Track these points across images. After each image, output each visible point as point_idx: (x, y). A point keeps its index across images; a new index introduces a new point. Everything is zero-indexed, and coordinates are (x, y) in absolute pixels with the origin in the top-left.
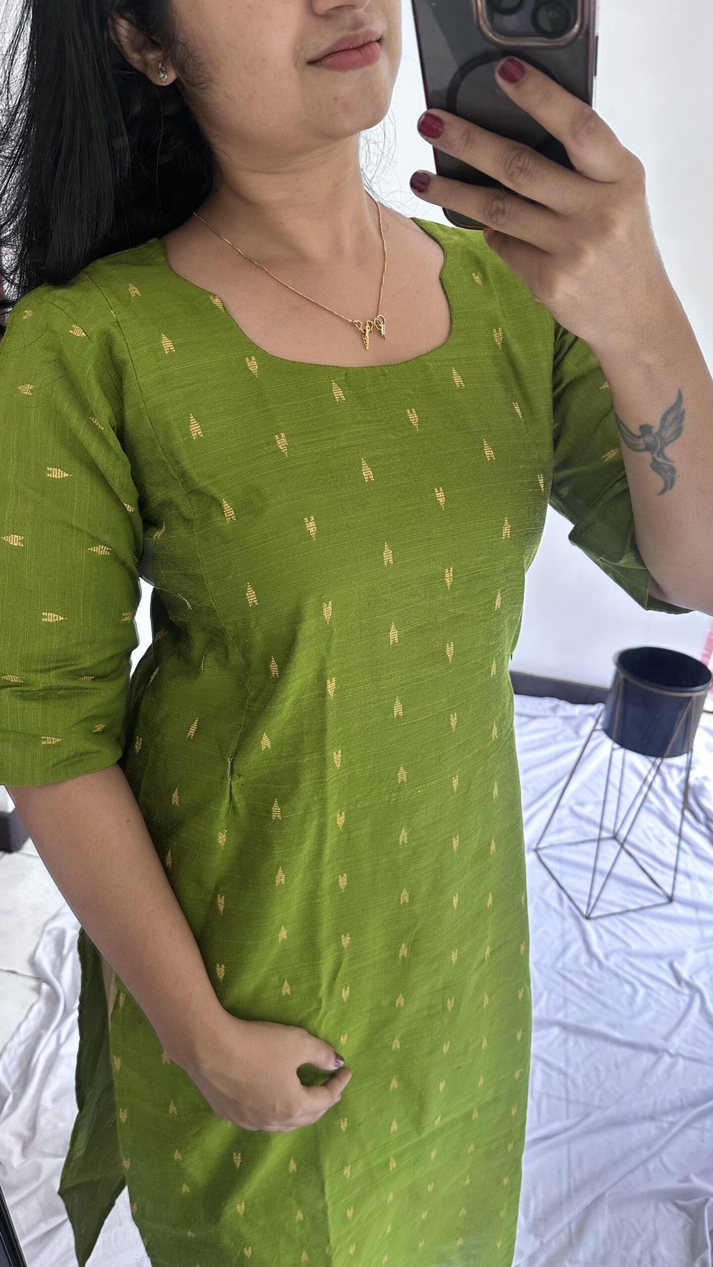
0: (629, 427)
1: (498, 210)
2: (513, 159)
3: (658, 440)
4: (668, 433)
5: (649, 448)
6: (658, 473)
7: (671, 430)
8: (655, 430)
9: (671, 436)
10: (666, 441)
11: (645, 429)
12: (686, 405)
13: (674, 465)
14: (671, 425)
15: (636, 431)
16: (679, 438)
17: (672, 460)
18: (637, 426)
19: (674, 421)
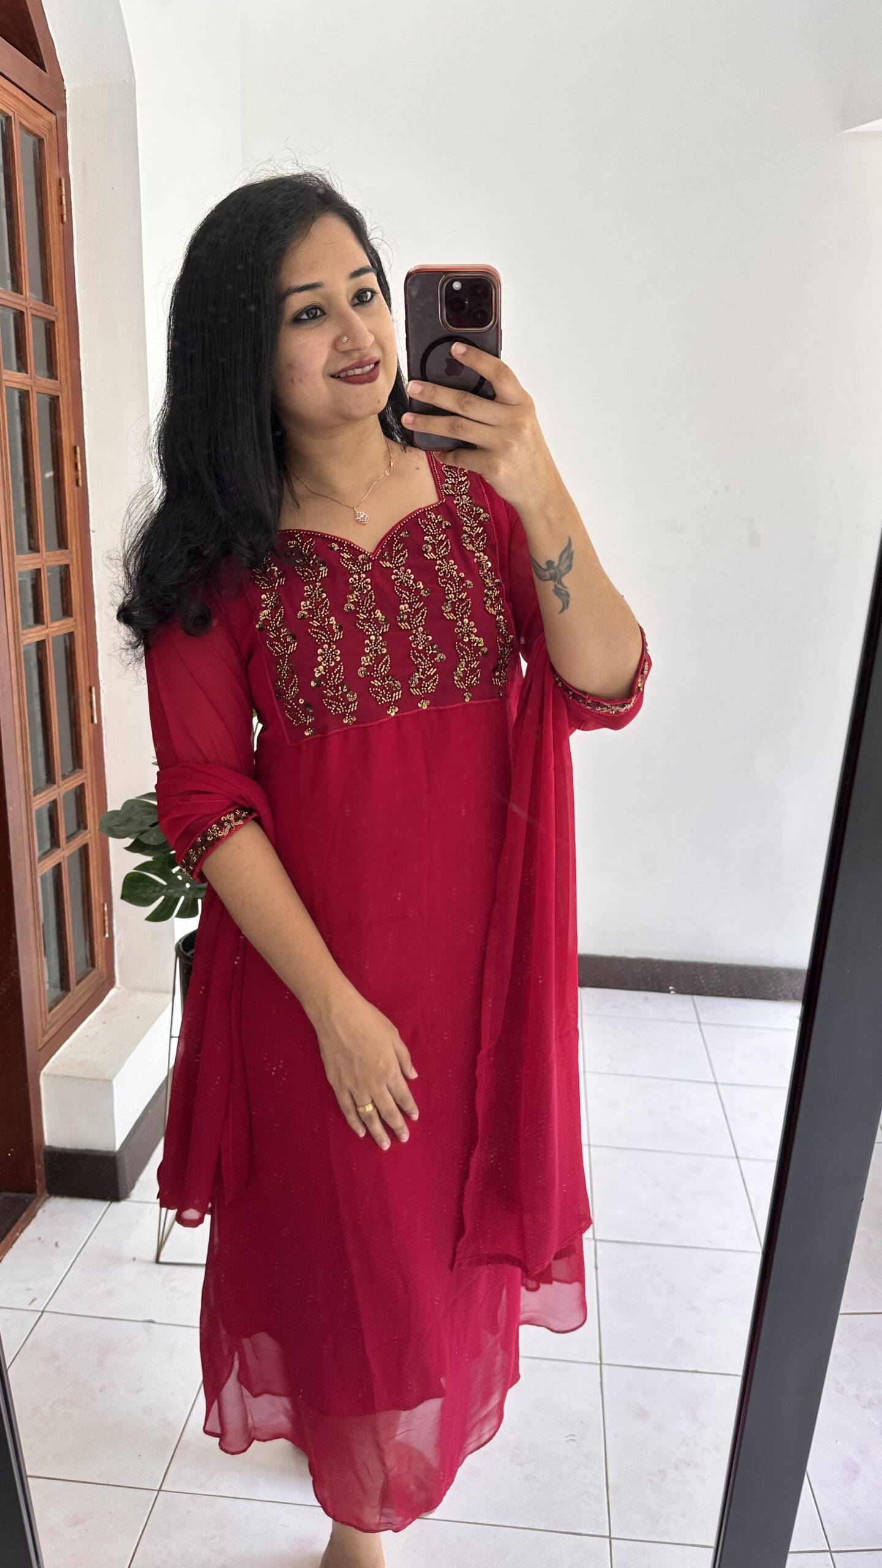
0: (540, 563)
1: (458, 426)
3: (557, 571)
4: (563, 567)
5: (552, 578)
6: (559, 596)
7: (566, 565)
8: (556, 564)
9: (567, 568)
10: (563, 572)
11: (550, 562)
12: (573, 548)
13: (568, 590)
14: (565, 562)
15: (544, 566)
16: (571, 572)
17: (567, 586)
18: (545, 562)
19: (567, 557)
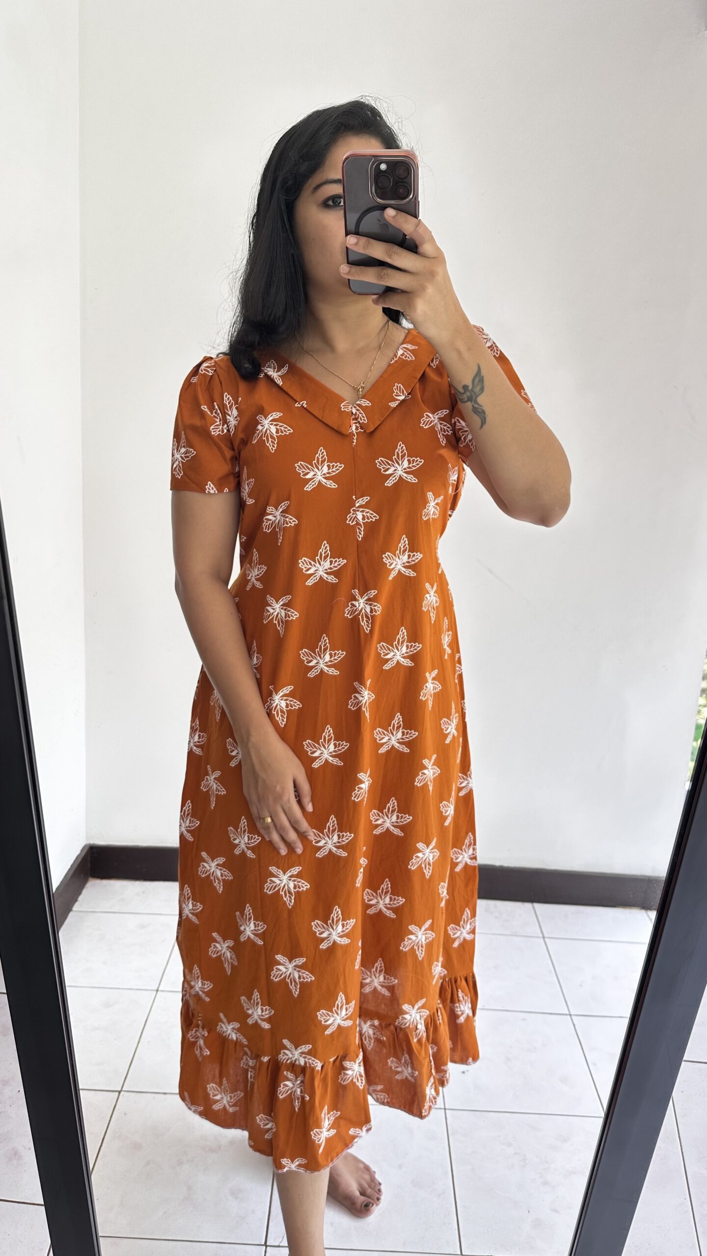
0: (458, 388)
1: (385, 274)
2: (390, 249)
3: (472, 393)
5: (470, 399)
6: (477, 414)
7: (477, 389)
8: (470, 388)
9: (479, 391)
11: (465, 387)
12: (483, 371)
13: (481, 408)
14: (477, 386)
15: (462, 391)
16: (482, 395)
17: (481, 405)
18: (461, 387)
19: (479, 381)
